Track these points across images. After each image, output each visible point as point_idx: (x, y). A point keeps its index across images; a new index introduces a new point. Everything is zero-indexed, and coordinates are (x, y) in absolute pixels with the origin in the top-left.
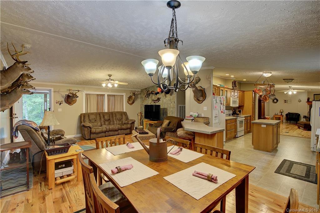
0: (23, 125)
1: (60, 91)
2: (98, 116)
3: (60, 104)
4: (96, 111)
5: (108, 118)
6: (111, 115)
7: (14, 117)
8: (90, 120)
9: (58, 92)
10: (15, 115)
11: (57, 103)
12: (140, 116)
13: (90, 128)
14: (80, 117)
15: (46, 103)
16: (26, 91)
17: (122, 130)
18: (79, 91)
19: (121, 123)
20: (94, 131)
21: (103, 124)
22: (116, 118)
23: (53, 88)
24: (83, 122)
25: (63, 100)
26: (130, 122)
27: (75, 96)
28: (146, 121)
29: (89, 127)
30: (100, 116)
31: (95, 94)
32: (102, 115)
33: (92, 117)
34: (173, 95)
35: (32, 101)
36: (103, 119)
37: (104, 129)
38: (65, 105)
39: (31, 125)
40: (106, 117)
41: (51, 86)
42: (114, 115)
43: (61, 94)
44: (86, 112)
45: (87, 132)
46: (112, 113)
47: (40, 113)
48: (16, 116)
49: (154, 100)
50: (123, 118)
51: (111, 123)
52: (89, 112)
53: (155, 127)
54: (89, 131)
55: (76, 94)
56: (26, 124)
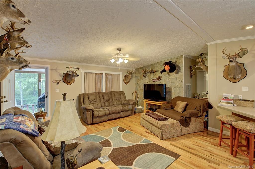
0: (6, 129)
1: (57, 69)
2: (98, 96)
3: (58, 84)
4: (94, 91)
5: (108, 99)
6: (110, 96)
7: (2, 101)
8: (90, 101)
9: (56, 70)
10: (4, 98)
11: (54, 82)
12: (135, 95)
13: (93, 111)
14: (79, 97)
15: (40, 82)
16: (16, 62)
17: (125, 112)
18: (79, 69)
19: (120, 103)
20: (97, 115)
21: (103, 104)
22: (115, 99)
23: (50, 66)
24: (83, 104)
25: (61, 79)
26: (131, 103)
27: (74, 75)
28: (146, 101)
29: (91, 110)
30: (100, 97)
31: (94, 73)
32: (101, 96)
33: (92, 98)
34: (179, 74)
35: (26, 81)
36: (102, 100)
37: (107, 112)
38: (62, 84)
39: (25, 125)
40: (106, 98)
41: (48, 63)
42: (113, 95)
43: (59, 73)
44: (85, 93)
45: (90, 116)
46: (111, 93)
47: (32, 91)
48: (5, 100)
49: (154, 79)
50: (122, 98)
51: (111, 103)
52: (87, 92)
53: (166, 109)
54: (91, 114)
55: (76, 72)
56: (13, 126)
